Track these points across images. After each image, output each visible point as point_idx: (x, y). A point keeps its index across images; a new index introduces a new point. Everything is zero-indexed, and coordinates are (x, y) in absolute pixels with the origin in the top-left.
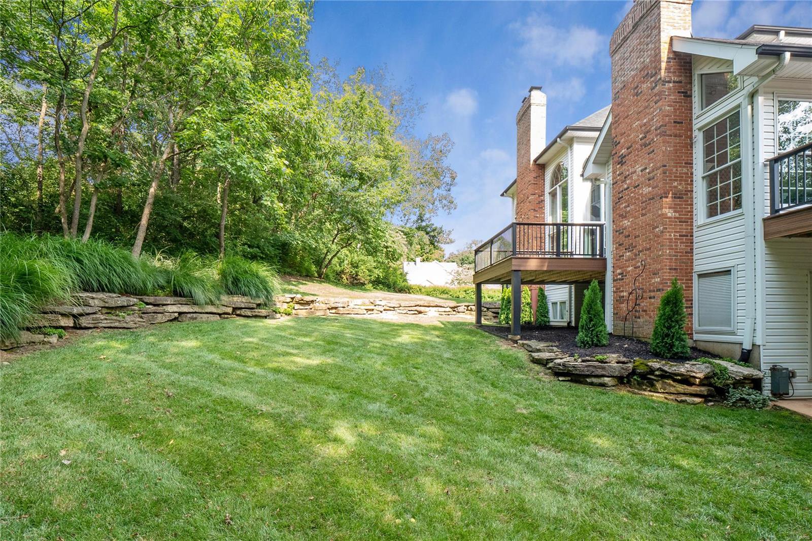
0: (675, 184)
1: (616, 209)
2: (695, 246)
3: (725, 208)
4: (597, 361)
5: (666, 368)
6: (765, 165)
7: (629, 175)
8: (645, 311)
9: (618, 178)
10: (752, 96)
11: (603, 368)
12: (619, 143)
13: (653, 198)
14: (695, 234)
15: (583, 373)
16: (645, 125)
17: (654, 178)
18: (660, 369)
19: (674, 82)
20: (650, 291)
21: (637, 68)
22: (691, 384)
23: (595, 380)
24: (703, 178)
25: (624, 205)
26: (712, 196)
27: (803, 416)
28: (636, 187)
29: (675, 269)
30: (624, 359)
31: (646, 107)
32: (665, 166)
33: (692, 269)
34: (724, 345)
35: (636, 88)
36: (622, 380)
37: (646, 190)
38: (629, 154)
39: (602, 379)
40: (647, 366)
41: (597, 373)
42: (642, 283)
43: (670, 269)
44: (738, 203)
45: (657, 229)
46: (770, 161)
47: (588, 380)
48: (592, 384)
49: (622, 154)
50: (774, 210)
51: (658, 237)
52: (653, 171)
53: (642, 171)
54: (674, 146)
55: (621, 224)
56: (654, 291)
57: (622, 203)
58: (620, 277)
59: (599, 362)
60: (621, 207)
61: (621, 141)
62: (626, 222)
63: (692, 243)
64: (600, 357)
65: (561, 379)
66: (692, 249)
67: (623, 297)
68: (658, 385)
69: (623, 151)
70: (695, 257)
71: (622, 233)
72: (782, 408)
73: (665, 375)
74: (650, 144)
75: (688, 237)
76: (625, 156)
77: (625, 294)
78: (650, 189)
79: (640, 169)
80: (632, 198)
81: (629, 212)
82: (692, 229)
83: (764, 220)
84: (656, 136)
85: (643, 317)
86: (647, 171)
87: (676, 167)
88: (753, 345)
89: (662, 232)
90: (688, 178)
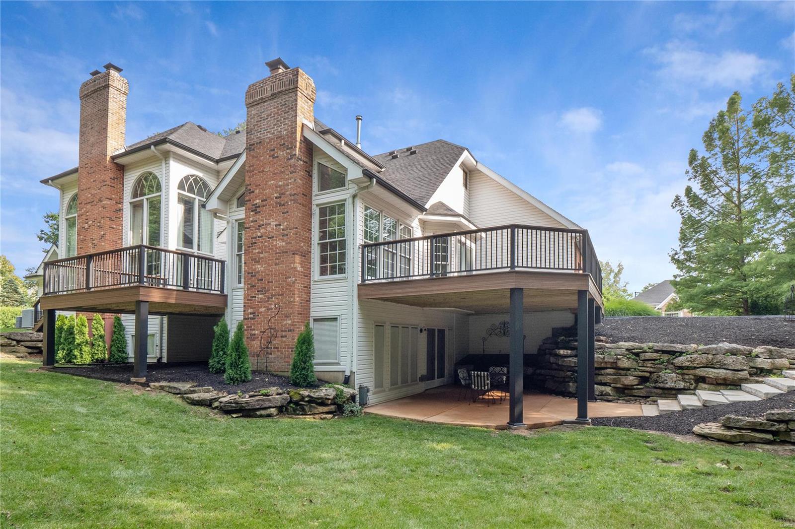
0: (302, 245)
1: (249, 252)
2: (312, 296)
3: (333, 272)
4: (262, 395)
5: (312, 395)
6: (359, 248)
7: (263, 225)
8: (277, 348)
9: (252, 224)
11: (269, 400)
12: (253, 192)
13: (286, 252)
14: (312, 287)
15: (254, 407)
16: (280, 186)
17: (287, 235)
18: (309, 396)
19: (304, 161)
20: (282, 331)
22: (327, 405)
23: (263, 412)
24: (318, 244)
25: (257, 251)
26: (323, 260)
27: (381, 415)
28: (270, 238)
29: (301, 314)
30: (280, 391)
31: (282, 172)
32: (297, 228)
33: (310, 315)
34: (332, 373)
35: (272, 150)
36: (282, 410)
37: (280, 244)
38: (264, 206)
39: (269, 410)
40: (300, 394)
41: (265, 406)
42: (274, 323)
43: (298, 314)
44: (342, 270)
45: (290, 279)
46: (362, 246)
47: (258, 413)
48: (261, 416)
49: (257, 204)
50: (363, 280)
51: (291, 286)
52: (287, 229)
53: (276, 225)
54: (303, 214)
55: (254, 267)
56: (286, 331)
57: (255, 249)
58: (252, 316)
59: (264, 396)
60: (254, 251)
61: (255, 191)
62: (259, 266)
63: (310, 293)
64: (264, 391)
65: (234, 416)
66: (310, 298)
67: (255, 335)
68: (307, 408)
69: (257, 201)
70: (312, 305)
71: (255, 276)
72: (369, 413)
73: (312, 400)
74: (284, 205)
75: (308, 287)
76: (259, 207)
77: (256, 332)
78: (284, 243)
79: (274, 223)
80: (266, 247)
81: (262, 258)
82: (310, 282)
83: (358, 285)
84: (291, 200)
85: (275, 353)
86: (282, 227)
87: (303, 230)
88: (351, 372)
89: (294, 282)
90: (309, 241)
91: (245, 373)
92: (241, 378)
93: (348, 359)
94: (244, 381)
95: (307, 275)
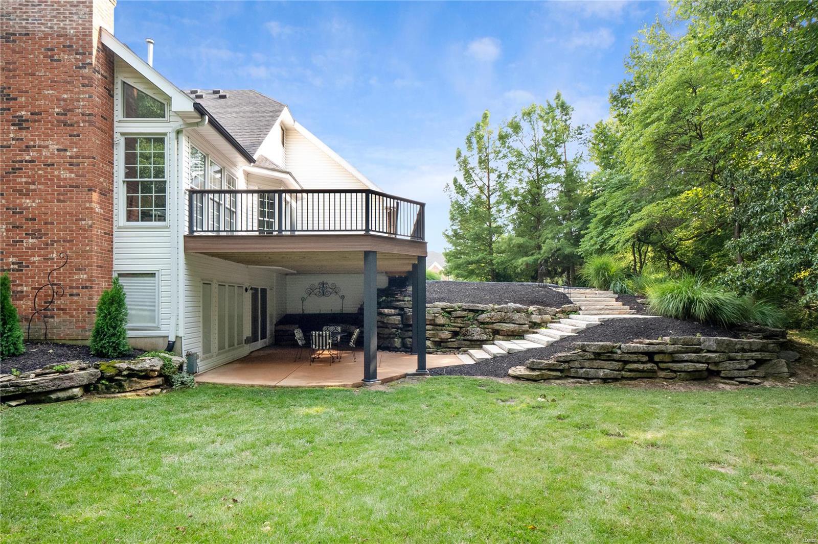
0: (101, 180)
1: (9, 181)
2: (115, 245)
3: (146, 216)
4: (57, 372)
5: (132, 367)
6: (185, 193)
7: (34, 147)
8: (62, 309)
9: (14, 142)
10: (178, 132)
11: (71, 378)
12: (15, 99)
13: (77, 187)
14: (115, 234)
15: (47, 389)
16: (65, 100)
17: (78, 165)
18: (128, 369)
19: (102, 75)
20: (71, 288)
21: (51, 28)
22: (153, 377)
23: (61, 395)
24: (124, 182)
25: (24, 180)
26: (131, 202)
27: (220, 384)
28: (49, 165)
29: (101, 267)
30: (84, 365)
31: (69, 83)
32: (94, 158)
33: (112, 268)
35: (49, 50)
36: (88, 389)
37: (65, 174)
38: (35, 121)
39: (70, 391)
40: (115, 367)
41: (64, 386)
42: (57, 277)
43: (97, 266)
44: (162, 218)
45: (84, 222)
46: (190, 191)
47: (53, 396)
48: (58, 400)
49: (22, 116)
50: (191, 230)
51: (87, 231)
52: (77, 157)
53: (58, 150)
54: (102, 141)
55: (18, 201)
56: (78, 288)
57: (21, 177)
58: (16, 267)
59: (60, 373)
60: (19, 180)
61: (19, 99)
62: (28, 201)
63: (112, 242)
64: (61, 367)
65: (13, 403)
66: (112, 248)
67: (22, 292)
68: (126, 385)
69: (23, 113)
70: (115, 256)
71: (21, 213)
72: (204, 383)
73: (132, 374)
74: (72, 125)
75: (110, 234)
76: (27, 121)
77: (25, 289)
78: (73, 175)
79: (56, 147)
80: (40, 176)
81: (34, 190)
82: (112, 228)
83: (185, 237)
84: (84, 121)
85: (59, 316)
86: (68, 153)
87: (102, 162)
88: (177, 337)
89: (91, 227)
90: (110, 177)
91: (15, 344)
92: (9, 350)
93: (173, 322)
94: (14, 355)
95: (109, 218)
